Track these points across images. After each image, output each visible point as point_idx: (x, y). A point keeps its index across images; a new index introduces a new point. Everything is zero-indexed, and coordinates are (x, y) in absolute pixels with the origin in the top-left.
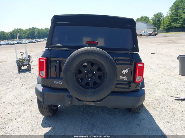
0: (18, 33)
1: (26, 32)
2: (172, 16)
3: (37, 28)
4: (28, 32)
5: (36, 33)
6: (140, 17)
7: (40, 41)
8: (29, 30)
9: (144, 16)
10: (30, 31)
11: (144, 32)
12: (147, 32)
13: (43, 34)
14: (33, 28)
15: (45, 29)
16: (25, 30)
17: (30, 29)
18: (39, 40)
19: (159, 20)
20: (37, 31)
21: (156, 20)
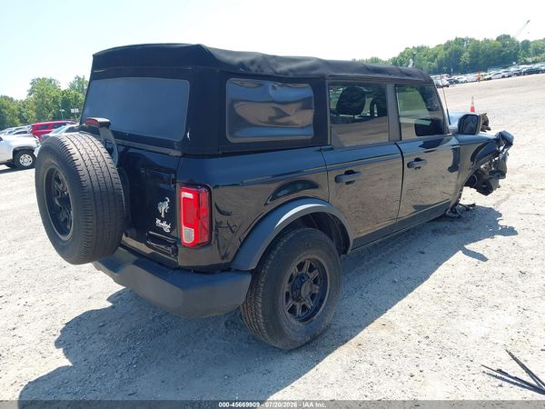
0: (411, 60)
1: (436, 56)
3: (471, 40)
4: (442, 55)
5: (466, 57)
7: (466, 82)
8: (446, 49)
10: (447, 52)
13: (488, 56)
14: (459, 41)
15: (498, 39)
16: (433, 50)
17: (449, 43)
18: (463, 78)
20: (469, 49)
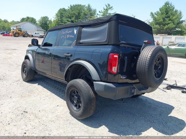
2: (58, 22)
6: (26, 17)
9: (30, 17)
11: (35, 33)
12: (38, 34)
19: (46, 24)
21: (43, 23)
